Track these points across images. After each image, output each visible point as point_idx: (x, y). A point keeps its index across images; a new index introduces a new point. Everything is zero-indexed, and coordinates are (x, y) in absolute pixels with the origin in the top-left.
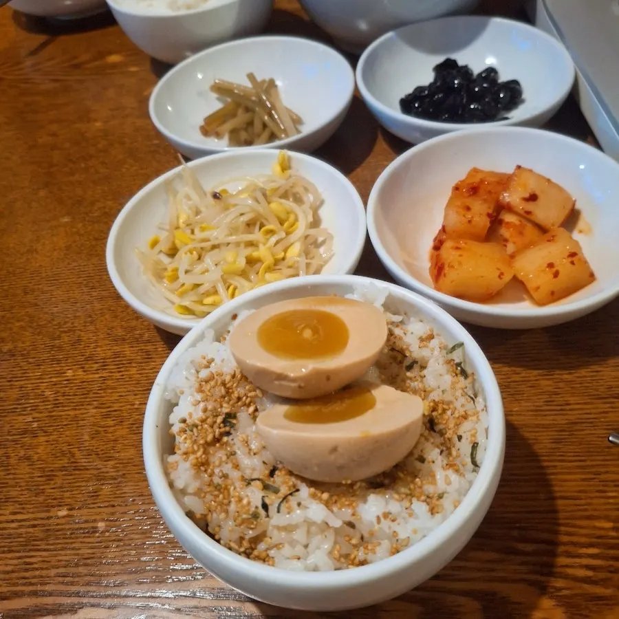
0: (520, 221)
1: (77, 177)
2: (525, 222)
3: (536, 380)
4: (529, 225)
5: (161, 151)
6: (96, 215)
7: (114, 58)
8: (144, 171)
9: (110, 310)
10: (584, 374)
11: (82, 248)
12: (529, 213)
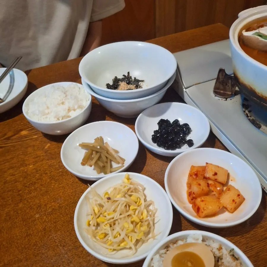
0: (214, 182)
1: (33, 194)
2: (216, 183)
3: (240, 240)
4: (217, 183)
5: (65, 174)
6: (49, 211)
7: (24, 133)
8: (61, 185)
9: (76, 255)
10: (253, 233)
11: (51, 228)
12: (216, 179)
